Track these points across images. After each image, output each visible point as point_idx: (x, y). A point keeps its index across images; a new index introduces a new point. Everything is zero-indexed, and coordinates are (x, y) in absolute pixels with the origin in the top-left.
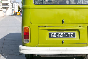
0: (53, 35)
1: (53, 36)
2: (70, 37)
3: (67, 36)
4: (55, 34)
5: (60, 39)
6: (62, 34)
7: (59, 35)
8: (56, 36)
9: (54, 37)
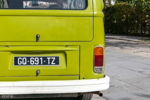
0: (22, 60)
1: (20, 63)
2: (50, 64)
3: (45, 62)
4: (24, 59)
5: (33, 68)
6: (37, 59)
7: (31, 61)
8: (25, 63)
9: (22, 64)
